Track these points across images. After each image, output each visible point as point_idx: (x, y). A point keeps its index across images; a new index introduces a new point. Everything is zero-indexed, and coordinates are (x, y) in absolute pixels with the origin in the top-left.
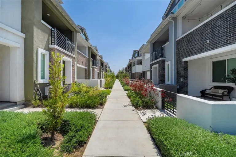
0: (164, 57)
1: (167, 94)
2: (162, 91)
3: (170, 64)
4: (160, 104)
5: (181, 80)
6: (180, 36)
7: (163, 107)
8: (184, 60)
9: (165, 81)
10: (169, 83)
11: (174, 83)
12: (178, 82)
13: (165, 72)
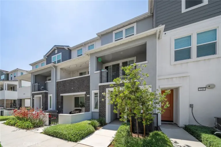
0: (47, 90)
1: (53, 115)
2: (49, 114)
3: (52, 96)
4: (47, 123)
5: (60, 107)
6: (59, 80)
7: (50, 124)
8: (61, 95)
9: (47, 108)
10: (51, 109)
11: (54, 109)
12: (57, 108)
13: (47, 101)
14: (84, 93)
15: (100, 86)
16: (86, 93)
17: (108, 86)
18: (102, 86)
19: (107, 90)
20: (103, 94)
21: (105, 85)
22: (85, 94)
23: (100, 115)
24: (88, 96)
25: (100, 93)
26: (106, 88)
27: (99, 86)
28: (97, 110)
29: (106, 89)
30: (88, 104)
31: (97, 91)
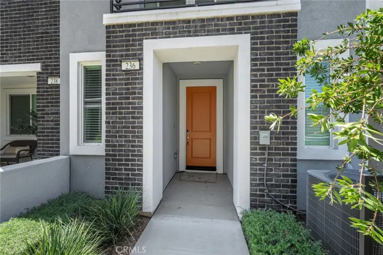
14: (36, 67)
15: (114, 26)
16: (45, 67)
17: (154, 30)
18: (121, 26)
19: (150, 47)
20: (125, 66)
21: (140, 24)
22: (39, 73)
23: (109, 175)
24: (51, 81)
25: (113, 63)
26: (142, 40)
27: (108, 27)
28: (98, 148)
29: (146, 43)
30: (52, 117)
31: (98, 59)
